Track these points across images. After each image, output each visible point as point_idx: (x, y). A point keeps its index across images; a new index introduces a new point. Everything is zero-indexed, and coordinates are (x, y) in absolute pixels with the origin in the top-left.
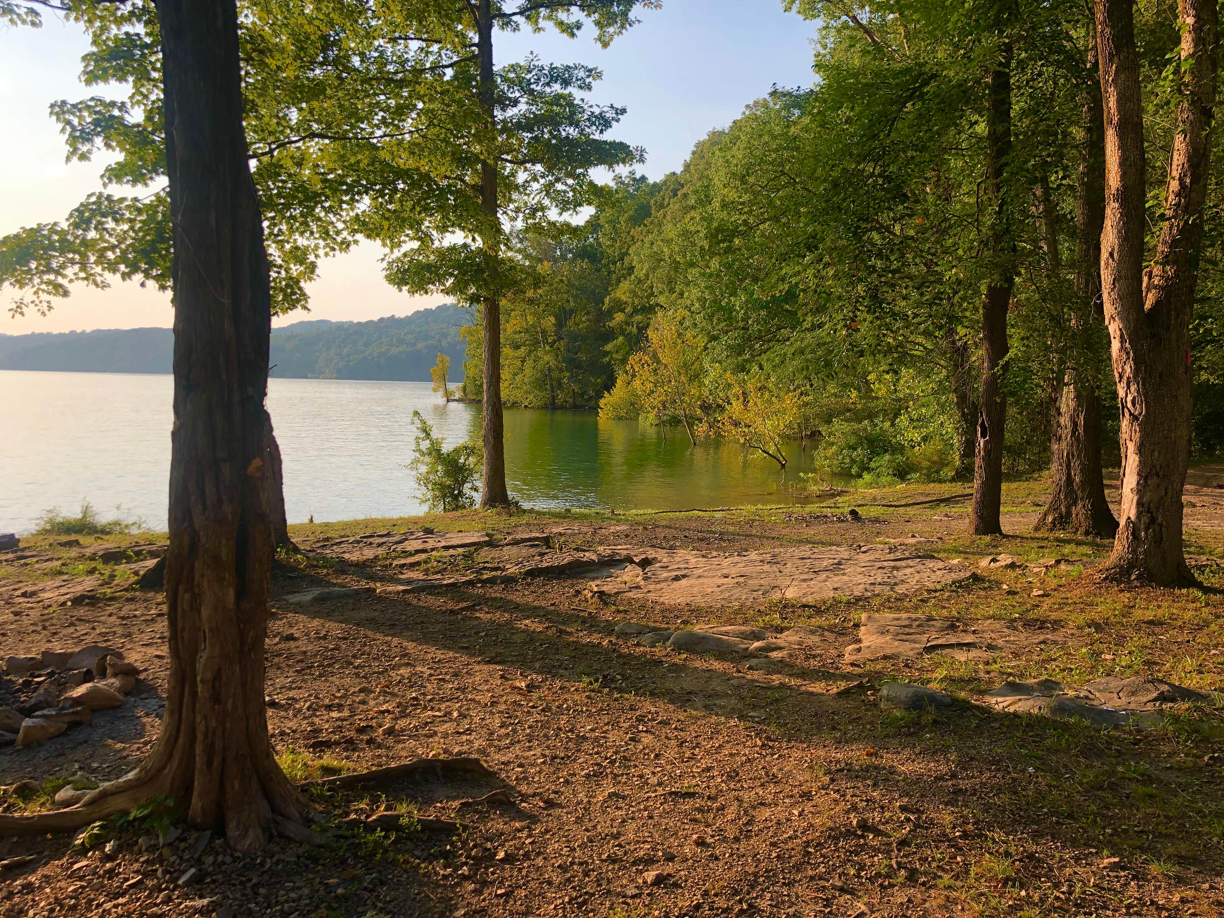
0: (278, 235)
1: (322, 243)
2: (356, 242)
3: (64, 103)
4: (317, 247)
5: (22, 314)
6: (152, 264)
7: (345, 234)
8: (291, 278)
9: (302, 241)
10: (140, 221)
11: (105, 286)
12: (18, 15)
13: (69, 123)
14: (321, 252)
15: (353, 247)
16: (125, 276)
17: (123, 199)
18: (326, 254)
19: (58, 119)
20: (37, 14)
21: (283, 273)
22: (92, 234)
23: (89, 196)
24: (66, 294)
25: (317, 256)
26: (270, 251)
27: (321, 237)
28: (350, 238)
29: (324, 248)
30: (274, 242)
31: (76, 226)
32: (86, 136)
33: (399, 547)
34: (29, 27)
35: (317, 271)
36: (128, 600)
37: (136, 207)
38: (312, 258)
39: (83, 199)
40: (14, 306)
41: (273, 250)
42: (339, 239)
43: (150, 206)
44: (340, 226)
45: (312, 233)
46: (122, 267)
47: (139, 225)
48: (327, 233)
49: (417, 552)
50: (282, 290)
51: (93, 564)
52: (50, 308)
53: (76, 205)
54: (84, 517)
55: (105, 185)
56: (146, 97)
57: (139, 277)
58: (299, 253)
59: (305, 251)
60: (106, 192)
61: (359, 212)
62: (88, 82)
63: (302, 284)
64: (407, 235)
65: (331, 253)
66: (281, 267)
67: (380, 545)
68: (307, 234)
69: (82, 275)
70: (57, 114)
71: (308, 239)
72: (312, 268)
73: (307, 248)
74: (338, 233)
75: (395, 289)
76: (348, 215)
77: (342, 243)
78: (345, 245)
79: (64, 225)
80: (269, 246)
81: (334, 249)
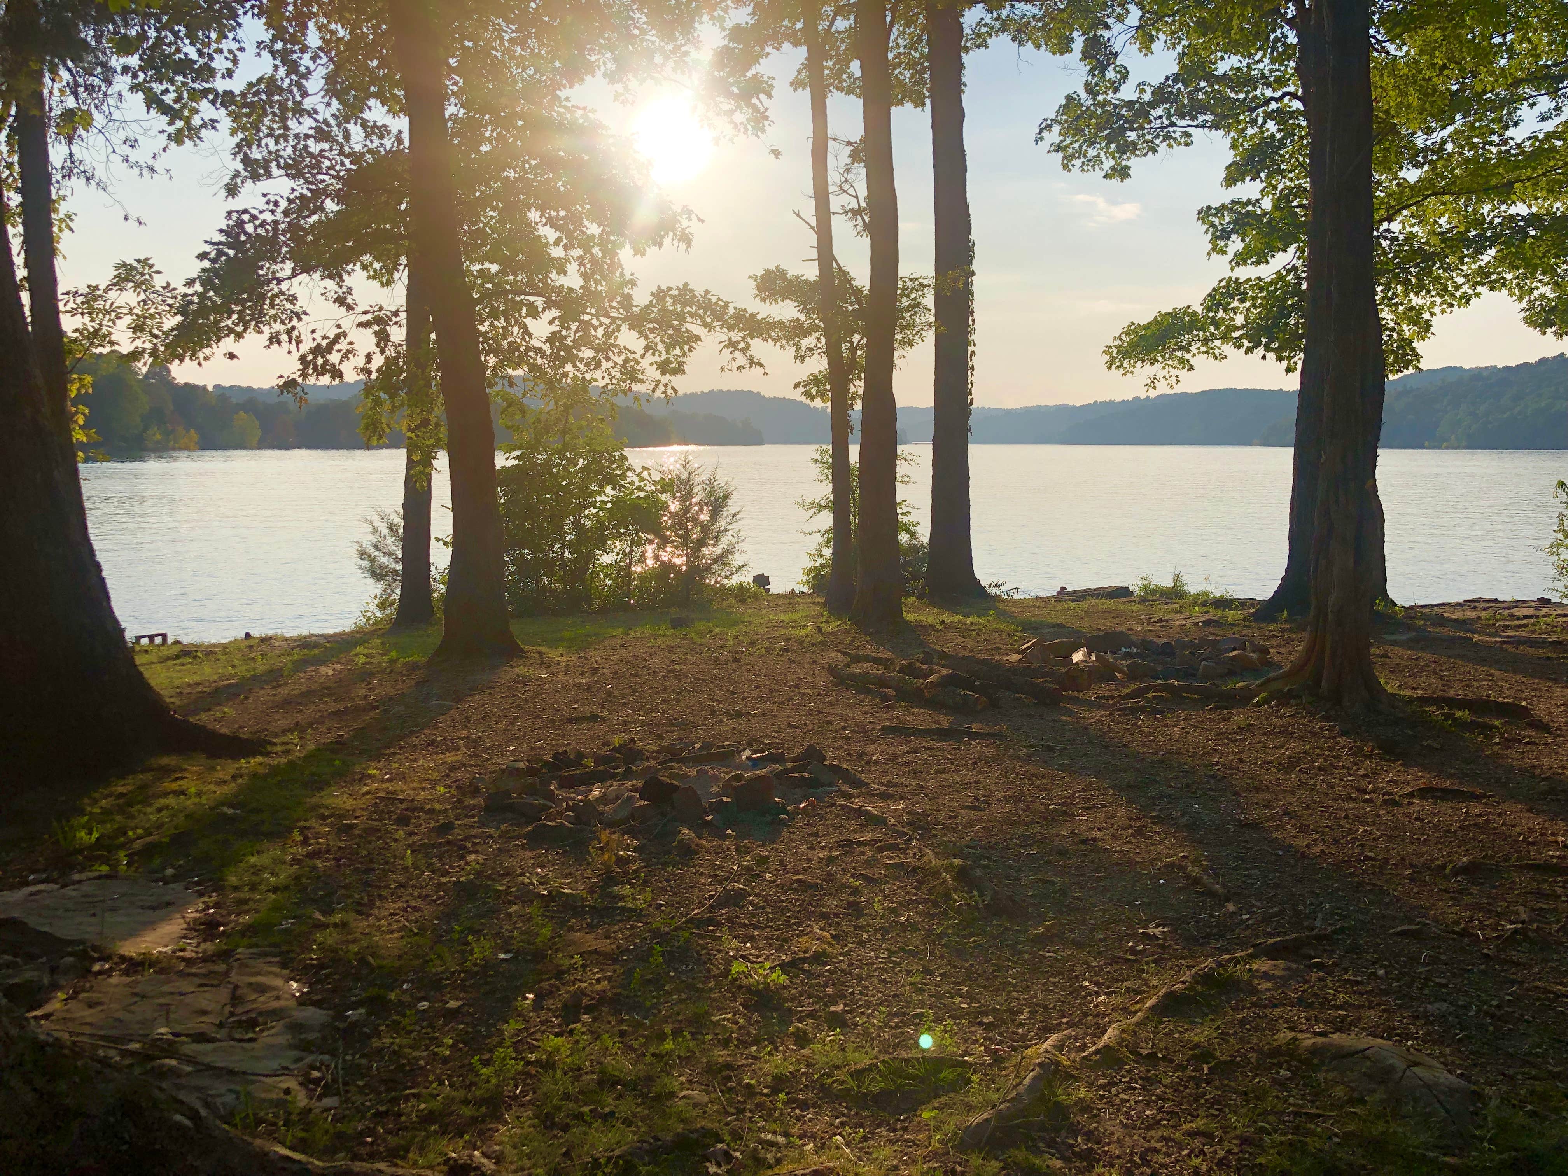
0: (1392, 298)
1: (1438, 300)
2: (1478, 295)
3: (1209, 208)
4: (1433, 304)
5: (1154, 388)
6: (1272, 340)
7: (1465, 288)
8: (1404, 340)
9: (1416, 301)
10: (1261, 298)
11: (1223, 357)
12: (1175, 139)
13: (1213, 225)
14: (1437, 310)
15: (1474, 301)
16: (1249, 350)
17: (1249, 280)
18: (1443, 312)
19: (1203, 223)
20: (1190, 136)
21: (1395, 336)
22: (1221, 314)
23: (1221, 281)
24: (1191, 368)
25: (1432, 314)
26: (1382, 315)
27: (1438, 294)
28: (1470, 292)
29: (1441, 304)
30: (1387, 306)
31: (1209, 309)
32: (1225, 235)
33: (1506, 612)
34: (1182, 147)
35: (1432, 330)
36: (1245, 626)
37: (1259, 284)
38: (1426, 316)
39: (1215, 284)
40: (1149, 382)
41: (1386, 314)
42: (1458, 294)
43: (1270, 284)
44: (1460, 280)
45: (1428, 292)
46: (1246, 343)
47: (1259, 301)
48: (1445, 290)
49: (1526, 617)
50: (1393, 352)
51: (1206, 609)
52: (1178, 381)
53: (1209, 291)
54: (1176, 586)
55: (1232, 269)
56: (1275, 188)
57: (1261, 351)
58: (1413, 313)
59: (1420, 310)
60: (1234, 275)
61: (1482, 263)
62: (1228, 186)
63: (1415, 344)
64: (1540, 281)
65: (1448, 310)
66: (1393, 329)
67: (1485, 609)
68: (1423, 293)
69: (1204, 349)
70: (1203, 218)
71: (1423, 298)
72: (1428, 325)
73: (1422, 307)
74: (1457, 287)
75: (1536, 332)
76: (1470, 268)
77: (1462, 298)
78: (1466, 299)
79: (1199, 309)
80: (1382, 310)
81: (1452, 305)
